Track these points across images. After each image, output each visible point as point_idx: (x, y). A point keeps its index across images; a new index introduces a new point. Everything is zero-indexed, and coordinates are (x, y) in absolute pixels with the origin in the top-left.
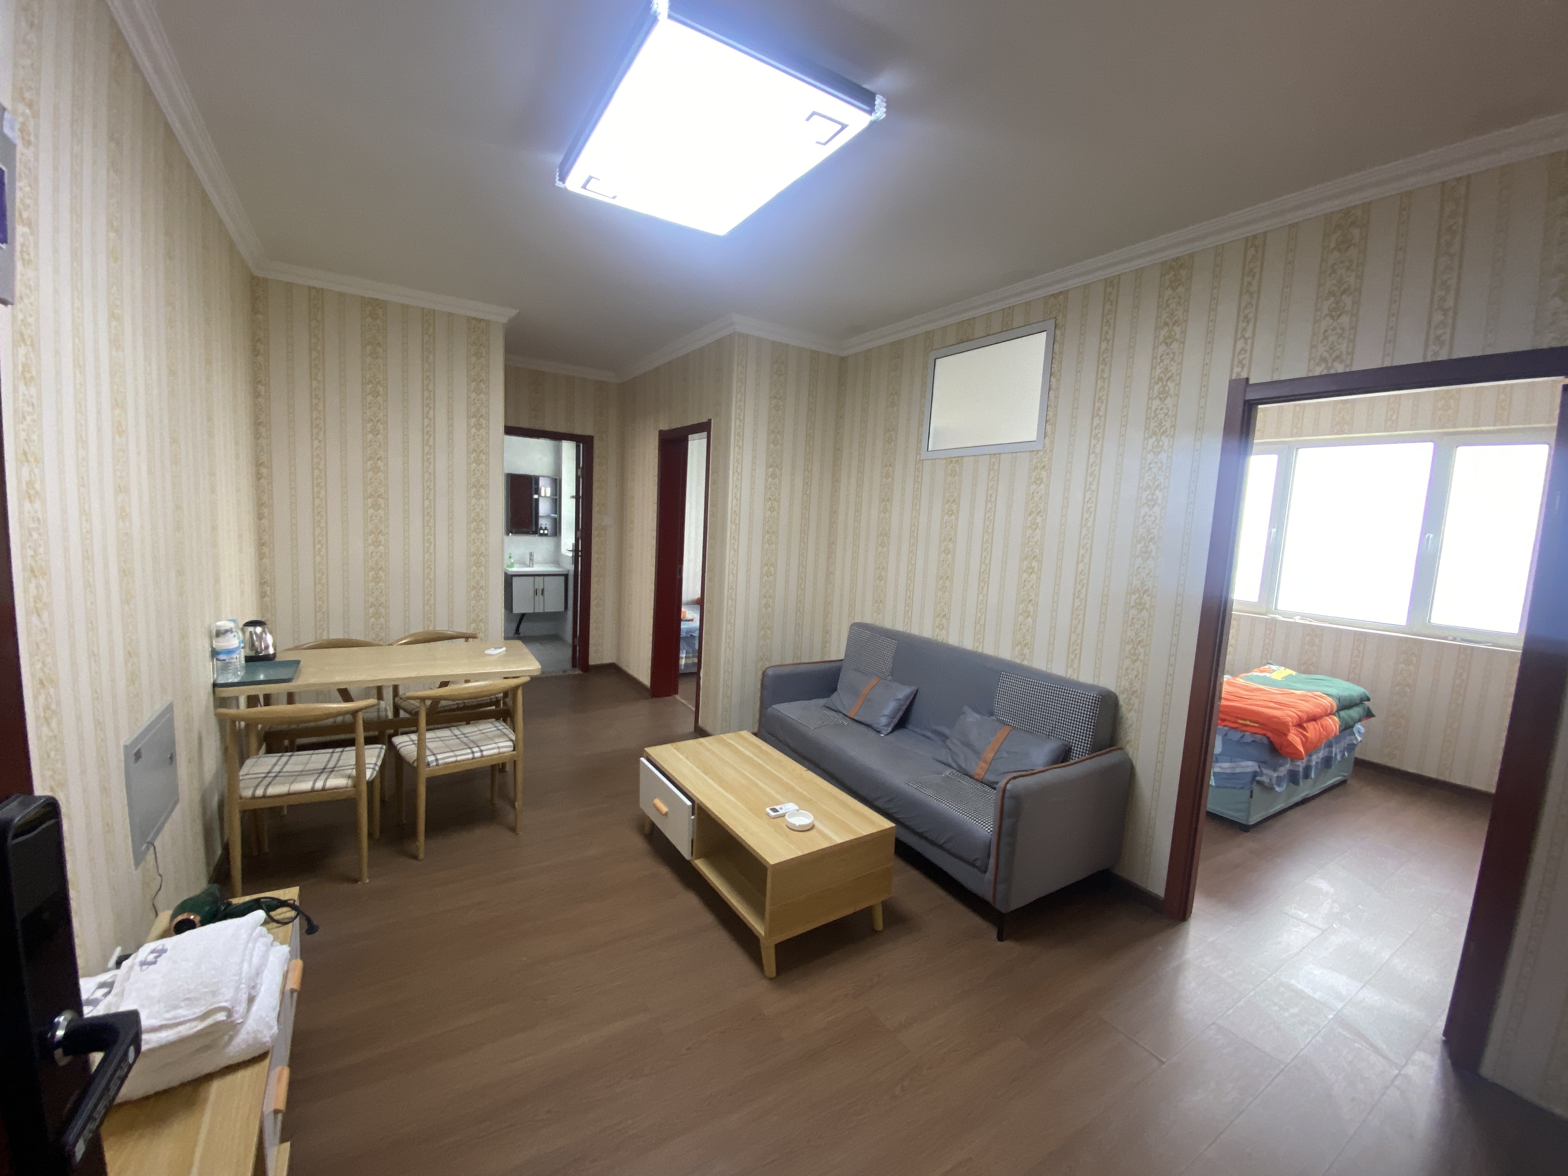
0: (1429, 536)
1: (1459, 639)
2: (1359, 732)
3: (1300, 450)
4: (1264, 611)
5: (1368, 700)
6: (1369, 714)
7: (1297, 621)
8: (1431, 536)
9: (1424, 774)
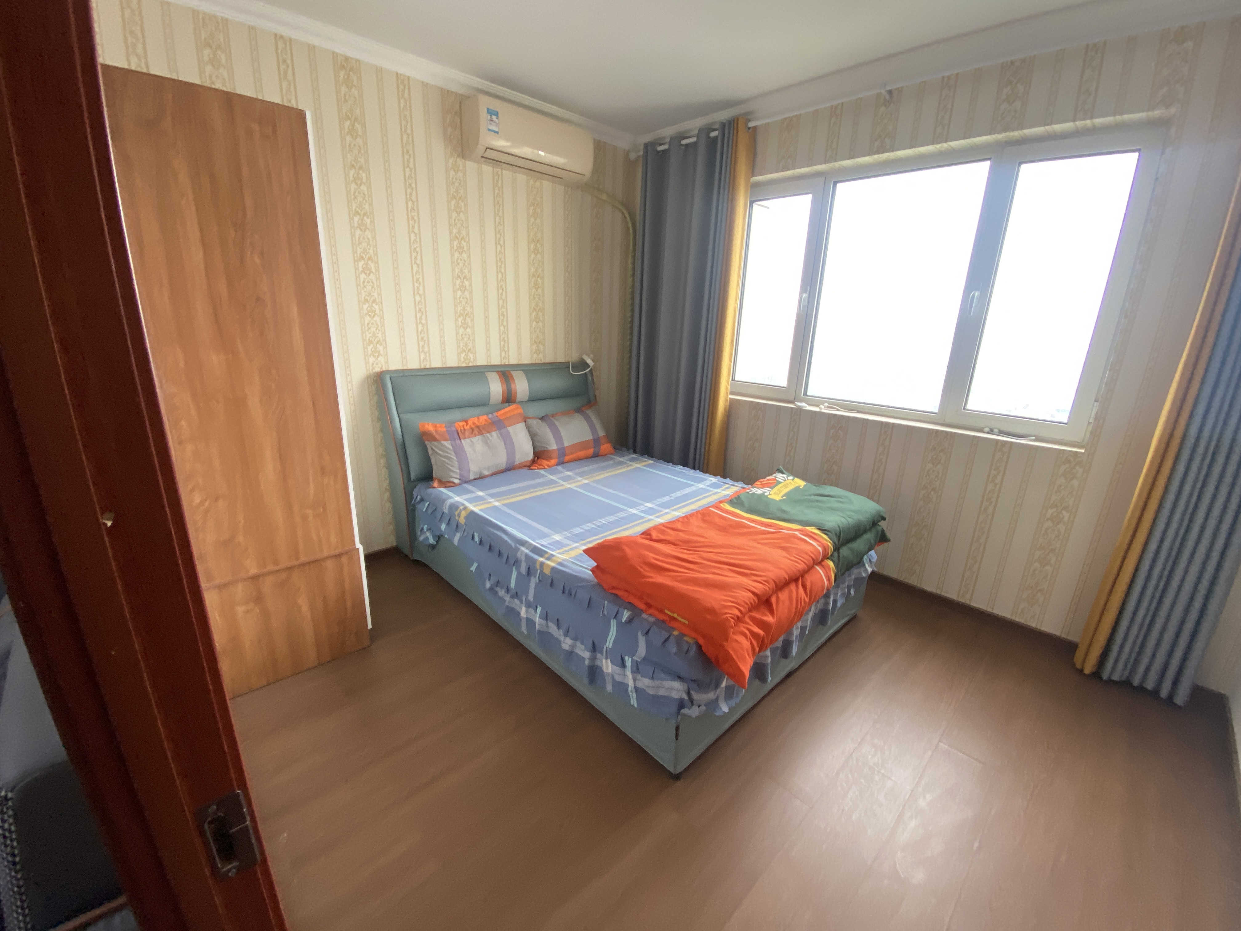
0: (974, 295)
1: (996, 431)
2: (870, 561)
3: (839, 186)
4: (792, 398)
5: (884, 519)
6: (883, 538)
7: (823, 411)
8: (977, 294)
9: (944, 594)
